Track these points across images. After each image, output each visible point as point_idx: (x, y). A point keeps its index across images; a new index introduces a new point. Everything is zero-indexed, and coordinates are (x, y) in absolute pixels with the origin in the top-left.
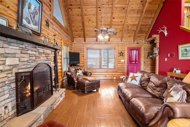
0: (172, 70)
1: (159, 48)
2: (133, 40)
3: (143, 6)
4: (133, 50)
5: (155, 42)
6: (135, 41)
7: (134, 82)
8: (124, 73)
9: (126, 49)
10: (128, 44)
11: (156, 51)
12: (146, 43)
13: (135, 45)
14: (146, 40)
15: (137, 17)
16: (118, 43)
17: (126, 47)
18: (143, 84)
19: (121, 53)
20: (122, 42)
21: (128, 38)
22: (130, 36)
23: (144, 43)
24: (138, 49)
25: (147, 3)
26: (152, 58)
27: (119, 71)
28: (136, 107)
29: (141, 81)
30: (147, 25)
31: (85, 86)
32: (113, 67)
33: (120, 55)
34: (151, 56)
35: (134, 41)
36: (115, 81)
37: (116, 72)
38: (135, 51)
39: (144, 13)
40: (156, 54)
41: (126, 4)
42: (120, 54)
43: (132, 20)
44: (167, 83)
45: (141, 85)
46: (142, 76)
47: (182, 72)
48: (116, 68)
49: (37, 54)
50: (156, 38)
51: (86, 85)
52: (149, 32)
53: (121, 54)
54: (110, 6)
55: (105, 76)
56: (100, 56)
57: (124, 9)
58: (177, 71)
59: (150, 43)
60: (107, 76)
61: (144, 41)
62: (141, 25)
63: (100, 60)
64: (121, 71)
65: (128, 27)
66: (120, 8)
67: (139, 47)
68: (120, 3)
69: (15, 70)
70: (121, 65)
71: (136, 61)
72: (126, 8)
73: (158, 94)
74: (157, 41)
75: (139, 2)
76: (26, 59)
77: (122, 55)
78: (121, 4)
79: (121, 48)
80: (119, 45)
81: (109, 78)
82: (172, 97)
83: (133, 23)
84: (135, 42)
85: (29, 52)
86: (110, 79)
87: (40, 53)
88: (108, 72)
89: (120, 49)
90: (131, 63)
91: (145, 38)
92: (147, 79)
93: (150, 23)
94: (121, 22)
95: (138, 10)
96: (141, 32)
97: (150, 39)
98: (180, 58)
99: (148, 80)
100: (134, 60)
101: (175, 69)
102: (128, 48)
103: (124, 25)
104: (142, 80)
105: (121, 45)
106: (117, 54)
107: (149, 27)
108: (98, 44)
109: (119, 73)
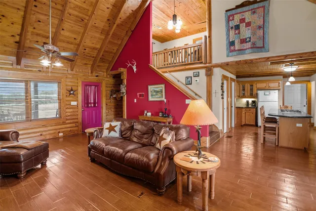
0: (142, 114)
1: (127, 86)
2: (90, 71)
3: (110, 27)
4: (91, 86)
5: (122, 78)
6: (94, 72)
7: (113, 134)
8: (77, 124)
9: (80, 84)
10: (84, 76)
11: (123, 90)
12: (108, 76)
13: (92, 78)
14: (108, 73)
15: (100, 39)
16: (65, 72)
17: (79, 80)
18: (124, 135)
19: (72, 90)
20: (73, 72)
21: (84, 67)
22: (86, 64)
23: (105, 76)
24: (97, 85)
25: (115, 26)
26: (115, 98)
27: (67, 121)
28: (136, 160)
29: (121, 132)
30: (111, 52)
31: (21, 162)
32: (55, 116)
33: (70, 94)
34: (114, 96)
35: (92, 73)
36: (61, 140)
37: (64, 123)
38: (93, 87)
39: (110, 36)
40: (123, 93)
41: (87, 16)
42: (70, 91)
43: (93, 40)
44: (154, 128)
45: (122, 135)
46: (121, 125)
47: (152, 115)
48: (62, 116)
50: (123, 72)
51: (22, 159)
52: (113, 62)
53: (72, 92)
54: (59, 7)
55: (40, 134)
56: (26, 96)
57: (82, 20)
58: (148, 113)
59: (113, 77)
60: (44, 133)
61: (105, 73)
62: (105, 51)
63: (27, 103)
64: (72, 121)
65: (85, 49)
66: (77, 16)
67: (99, 81)
68: (77, 9)
70: (71, 110)
71: (94, 103)
72: (86, 21)
73: (147, 142)
74: (125, 77)
75: (106, 20)
77: (73, 94)
78: (80, 12)
79: (71, 82)
80: (68, 77)
81: (48, 137)
82: (166, 139)
83: (93, 45)
84: (94, 74)
86: (51, 137)
88: (46, 127)
89: (70, 84)
90: (88, 107)
91: (107, 69)
92: (129, 127)
93: (115, 51)
94: (75, 39)
95: (103, 30)
96: (103, 60)
97: (114, 72)
98: (151, 99)
99: (132, 128)
100: (92, 101)
101: (146, 112)
102: (83, 82)
103: (79, 45)
104: (123, 129)
105: (71, 77)
106: (64, 91)
107: (113, 55)
108: (21, 70)
109: (68, 125)
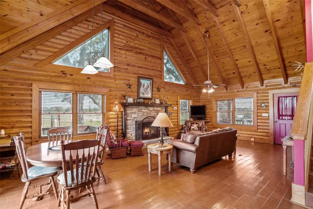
2: (283, 82)
8: (269, 134)
9: (271, 97)
10: (276, 88)
20: (263, 87)
27: (259, 130)
35: (286, 83)
37: (255, 131)
48: (254, 125)
49: (148, 111)
57: (245, 47)
60: (241, 135)
64: (262, 131)
65: (264, 65)
66: (239, 47)
69: (135, 120)
76: (141, 115)
79: (262, 96)
80: (259, 92)
84: (289, 84)
85: (143, 111)
87: (150, 111)
88: (242, 131)
94: (250, 62)
105: (262, 91)
106: (255, 105)
109: (260, 134)
